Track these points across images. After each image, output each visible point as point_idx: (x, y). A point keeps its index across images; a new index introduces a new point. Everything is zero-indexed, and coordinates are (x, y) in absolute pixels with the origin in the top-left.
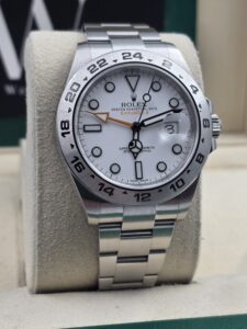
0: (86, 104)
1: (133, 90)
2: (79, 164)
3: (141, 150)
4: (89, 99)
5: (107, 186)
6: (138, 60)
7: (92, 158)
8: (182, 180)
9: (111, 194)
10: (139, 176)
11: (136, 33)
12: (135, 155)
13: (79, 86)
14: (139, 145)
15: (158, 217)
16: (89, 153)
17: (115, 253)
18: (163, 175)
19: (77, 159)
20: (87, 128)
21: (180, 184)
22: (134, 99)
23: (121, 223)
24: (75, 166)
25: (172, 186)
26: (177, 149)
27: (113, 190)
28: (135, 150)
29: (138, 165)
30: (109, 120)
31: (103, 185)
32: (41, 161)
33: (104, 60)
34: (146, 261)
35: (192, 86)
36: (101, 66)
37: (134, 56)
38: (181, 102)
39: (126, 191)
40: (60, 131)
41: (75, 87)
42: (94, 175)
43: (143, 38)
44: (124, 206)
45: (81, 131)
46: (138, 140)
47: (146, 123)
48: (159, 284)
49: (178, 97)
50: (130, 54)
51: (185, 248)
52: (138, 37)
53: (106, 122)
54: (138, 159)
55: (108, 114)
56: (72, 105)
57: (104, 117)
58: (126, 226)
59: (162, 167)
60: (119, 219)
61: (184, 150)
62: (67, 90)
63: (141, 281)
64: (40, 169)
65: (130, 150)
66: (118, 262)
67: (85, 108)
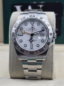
0: (19, 28)
3: (33, 41)
7: (20, 42)
8: (43, 49)
9: (23, 52)
10: (32, 48)
12: (31, 42)
15: (37, 59)
17: (27, 69)
19: (15, 42)
20: (19, 35)
21: (42, 50)
22: (32, 28)
23: (27, 60)
24: (15, 44)
25: (40, 51)
26: (43, 41)
27: (24, 51)
28: (31, 41)
30: (25, 33)
33: (25, 17)
34: (36, 72)
35: (48, 24)
36: (24, 19)
42: (19, 47)
44: (27, 56)
45: (17, 35)
48: (42, 79)
49: (44, 27)
50: (32, 16)
51: (48, 69)
52: (37, 12)
53: (24, 33)
55: (25, 31)
57: (23, 32)
58: (29, 61)
60: (27, 59)
61: (45, 41)
62: (15, 25)
63: (37, 78)
65: (30, 40)
66: (29, 71)
67: (19, 29)
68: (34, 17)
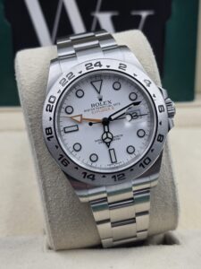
0: (63, 110)
1: (99, 93)
2: (64, 160)
3: (112, 140)
4: (64, 106)
5: (88, 173)
6: (98, 68)
7: (74, 153)
8: (148, 158)
10: (114, 160)
11: (96, 42)
12: (108, 145)
13: (55, 98)
14: (110, 136)
15: (134, 189)
16: (71, 149)
17: (108, 220)
18: (133, 156)
19: (62, 156)
20: (67, 130)
21: (147, 161)
22: (101, 100)
23: (106, 198)
24: (62, 162)
25: (141, 165)
27: (94, 176)
28: (108, 140)
29: (112, 151)
30: (83, 120)
31: (86, 173)
32: (39, 156)
33: (72, 73)
34: (135, 222)
35: (145, 81)
36: (69, 79)
37: (95, 65)
38: (139, 94)
39: (104, 175)
40: (46, 136)
41: (52, 100)
42: (77, 167)
43: (102, 46)
44: (106, 186)
45: (62, 133)
46: (108, 132)
47: (113, 118)
49: (136, 91)
50: (91, 64)
53: (80, 122)
54: (111, 147)
55: (81, 115)
56: (52, 114)
57: (78, 119)
58: (111, 199)
59: (131, 150)
60: (105, 195)
61: (147, 133)
62: (47, 103)
63: (136, 236)
64: (39, 162)
65: (103, 140)
66: (113, 226)
67: (63, 114)
68: (100, 66)
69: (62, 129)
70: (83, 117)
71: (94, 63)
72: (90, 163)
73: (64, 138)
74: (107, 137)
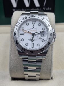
1: (34, 25)
4: (22, 27)
13: (20, 23)
14: (33, 39)
16: (21, 40)
18: (39, 47)
29: (33, 44)
31: (23, 48)
37: (34, 17)
38: (46, 29)
40: (14, 34)
41: (19, 24)
46: (33, 38)
47: (36, 33)
56: (17, 28)
69: (19, 33)
70: (27, 31)
71: (34, 16)
72: (25, 46)
73: (19, 36)
74: (32, 39)
